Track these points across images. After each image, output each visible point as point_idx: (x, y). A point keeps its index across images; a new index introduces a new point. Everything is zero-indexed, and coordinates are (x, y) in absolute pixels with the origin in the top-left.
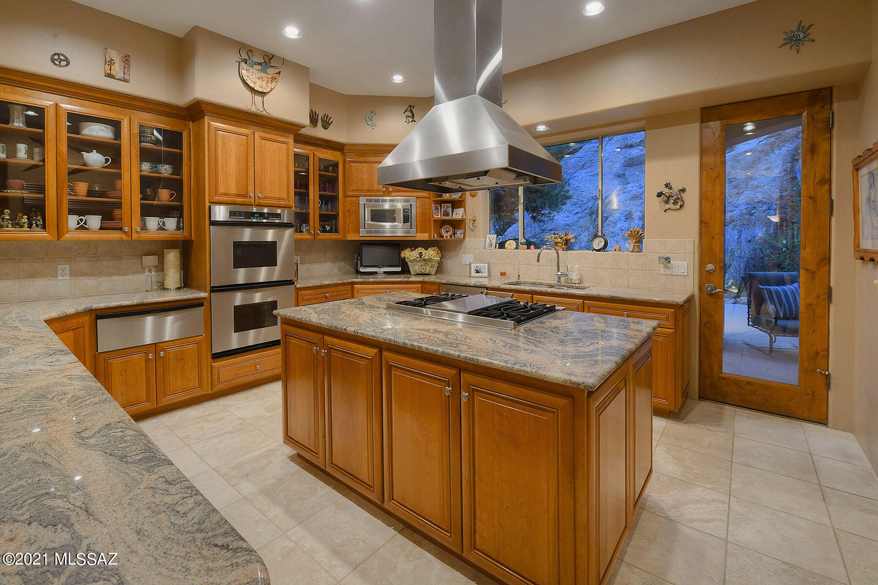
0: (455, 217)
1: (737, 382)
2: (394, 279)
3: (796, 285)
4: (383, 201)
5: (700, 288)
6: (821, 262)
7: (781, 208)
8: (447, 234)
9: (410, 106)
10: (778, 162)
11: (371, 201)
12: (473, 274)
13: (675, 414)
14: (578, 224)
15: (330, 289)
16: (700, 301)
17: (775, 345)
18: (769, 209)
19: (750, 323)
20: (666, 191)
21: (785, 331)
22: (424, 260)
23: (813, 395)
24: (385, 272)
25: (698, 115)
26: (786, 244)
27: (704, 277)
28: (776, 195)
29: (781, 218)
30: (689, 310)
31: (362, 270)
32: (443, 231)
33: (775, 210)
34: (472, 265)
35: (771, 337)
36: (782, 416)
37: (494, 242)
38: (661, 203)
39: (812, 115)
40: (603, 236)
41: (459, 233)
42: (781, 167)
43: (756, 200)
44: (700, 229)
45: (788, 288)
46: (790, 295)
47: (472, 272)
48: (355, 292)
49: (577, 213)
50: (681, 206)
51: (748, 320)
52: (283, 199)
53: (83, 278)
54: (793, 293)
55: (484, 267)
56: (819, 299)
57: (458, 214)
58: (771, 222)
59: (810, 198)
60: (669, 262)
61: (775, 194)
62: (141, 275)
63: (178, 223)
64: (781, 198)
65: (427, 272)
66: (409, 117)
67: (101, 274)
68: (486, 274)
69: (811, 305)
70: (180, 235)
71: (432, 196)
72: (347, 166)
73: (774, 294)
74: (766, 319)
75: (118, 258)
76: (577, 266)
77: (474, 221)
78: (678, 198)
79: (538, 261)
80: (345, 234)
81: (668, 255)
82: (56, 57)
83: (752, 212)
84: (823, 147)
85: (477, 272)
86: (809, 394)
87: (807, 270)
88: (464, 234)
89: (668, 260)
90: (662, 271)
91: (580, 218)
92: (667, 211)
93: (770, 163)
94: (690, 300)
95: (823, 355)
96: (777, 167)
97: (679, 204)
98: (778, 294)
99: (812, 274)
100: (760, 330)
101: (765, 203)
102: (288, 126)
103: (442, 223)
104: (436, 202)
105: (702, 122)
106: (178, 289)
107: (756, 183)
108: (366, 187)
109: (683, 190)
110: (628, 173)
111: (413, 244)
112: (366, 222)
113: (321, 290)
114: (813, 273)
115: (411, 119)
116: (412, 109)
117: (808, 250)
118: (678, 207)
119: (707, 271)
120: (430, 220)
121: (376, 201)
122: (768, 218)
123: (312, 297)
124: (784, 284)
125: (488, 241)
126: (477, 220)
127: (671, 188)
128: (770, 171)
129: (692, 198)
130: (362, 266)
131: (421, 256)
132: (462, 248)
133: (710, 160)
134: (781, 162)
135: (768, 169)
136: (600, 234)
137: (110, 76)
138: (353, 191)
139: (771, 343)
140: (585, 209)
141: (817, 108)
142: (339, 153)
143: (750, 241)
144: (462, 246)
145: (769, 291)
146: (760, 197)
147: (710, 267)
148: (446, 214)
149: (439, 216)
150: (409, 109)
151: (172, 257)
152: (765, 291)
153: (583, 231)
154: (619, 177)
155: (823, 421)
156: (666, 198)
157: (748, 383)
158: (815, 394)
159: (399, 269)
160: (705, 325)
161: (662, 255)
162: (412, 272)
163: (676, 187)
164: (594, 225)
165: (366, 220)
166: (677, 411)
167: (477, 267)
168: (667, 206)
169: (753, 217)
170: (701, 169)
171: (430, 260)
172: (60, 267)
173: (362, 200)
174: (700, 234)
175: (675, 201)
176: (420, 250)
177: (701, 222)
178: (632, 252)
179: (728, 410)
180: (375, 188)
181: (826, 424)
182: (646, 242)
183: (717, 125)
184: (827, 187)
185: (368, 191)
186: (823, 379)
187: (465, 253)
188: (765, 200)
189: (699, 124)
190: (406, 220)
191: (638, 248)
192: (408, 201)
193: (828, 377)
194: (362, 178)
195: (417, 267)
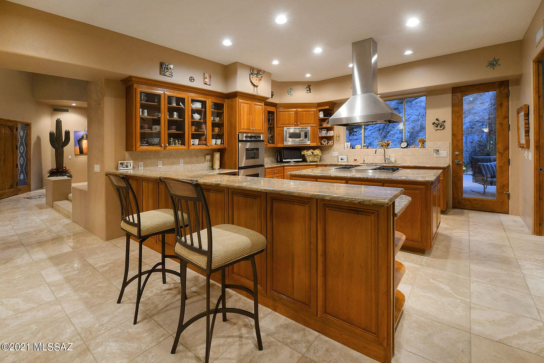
0: (328, 135)
1: (469, 200)
2: (302, 164)
4: (295, 129)
5: (453, 162)
6: (505, 149)
7: (489, 124)
8: (325, 143)
9: (309, 85)
10: (488, 99)
11: (289, 129)
12: (340, 160)
13: (443, 212)
14: (371, 136)
15: (277, 169)
16: (453, 167)
17: (486, 190)
19: (474, 181)
20: (436, 122)
21: (491, 183)
22: (315, 155)
23: (502, 202)
24: (294, 161)
25: (451, 91)
26: (492, 143)
27: (454, 157)
28: (487, 117)
29: (489, 129)
30: (448, 172)
31: (284, 161)
32: (323, 142)
33: (486, 125)
34: (339, 157)
35: (484, 186)
36: (489, 212)
37: (349, 146)
38: (434, 127)
39: (501, 91)
41: (331, 143)
42: (489, 102)
43: (475, 121)
44: (452, 138)
45: (492, 163)
47: (339, 160)
48: (285, 170)
49: (371, 130)
50: (443, 128)
51: (473, 179)
52: (261, 130)
53: (187, 165)
54: (495, 166)
55: (345, 157)
56: (505, 164)
57: (331, 133)
58: (484, 132)
59: (500, 124)
60: (438, 152)
62: (205, 164)
63: (221, 141)
64: (489, 119)
65: (315, 161)
66: (308, 90)
67: (192, 163)
68: (346, 161)
69: (501, 166)
70: (222, 147)
71: (318, 126)
72: (278, 113)
73: (486, 167)
74: (482, 178)
75: (197, 156)
76: (394, 155)
77: (339, 136)
78: (442, 125)
79: (376, 153)
80: (277, 145)
81: (438, 149)
82: (191, 78)
83: (473, 126)
84: (505, 103)
85: (342, 160)
86: (501, 202)
87: (499, 153)
88: (333, 142)
89: (438, 151)
90: (435, 155)
91: (373, 132)
92: (437, 130)
93: (483, 100)
94: (449, 166)
95: (506, 186)
96: (487, 102)
97: (443, 127)
98: (487, 166)
99: (501, 154)
100: (479, 183)
101: (480, 122)
102: (263, 99)
103: (322, 138)
104: (319, 129)
105: (453, 93)
106: (219, 169)
107: (475, 111)
108: (287, 123)
109: (444, 122)
110: (400, 107)
111: (308, 148)
112: (287, 139)
113: (273, 169)
115: (309, 92)
116: (310, 87)
117: (499, 145)
119: (456, 155)
120: (317, 137)
121: (292, 129)
122: (482, 130)
123: (270, 172)
124: (491, 162)
125: (346, 146)
126: (340, 136)
127: (439, 121)
128: (483, 104)
129: (449, 125)
130: (284, 159)
131: (313, 154)
132: (332, 149)
133: (456, 109)
134: (489, 100)
135: (482, 103)
136: (404, 141)
137: (206, 84)
138: (281, 124)
139: (485, 189)
140: (376, 128)
141: (502, 89)
142: (275, 108)
143: (472, 142)
144: (332, 148)
145: (483, 165)
146: (477, 118)
147: (457, 153)
148: (324, 134)
149: (321, 135)
150: (308, 87)
151: (217, 156)
152: (481, 165)
153: (375, 140)
154: (395, 109)
155: (507, 213)
156: (436, 125)
157: (475, 200)
158: (503, 202)
159: (301, 160)
160: (455, 177)
161: (435, 149)
162: (308, 161)
163: (441, 120)
164: (381, 136)
165: (287, 137)
166: (444, 210)
167: (341, 158)
168: (437, 128)
169: (474, 130)
170: (452, 112)
171: (317, 155)
172: (181, 160)
173: (285, 129)
174: (452, 140)
175: (441, 126)
176: (312, 150)
177: (453, 135)
178: (421, 148)
179: (466, 211)
180: (291, 123)
181: (508, 214)
182: (427, 144)
183: (459, 95)
184: (507, 120)
185: (288, 124)
186: (506, 196)
187: (334, 151)
188: (480, 120)
189: (451, 94)
190: (306, 136)
191: (423, 146)
192: (307, 128)
193: (509, 195)
194: (285, 119)
195: (311, 158)
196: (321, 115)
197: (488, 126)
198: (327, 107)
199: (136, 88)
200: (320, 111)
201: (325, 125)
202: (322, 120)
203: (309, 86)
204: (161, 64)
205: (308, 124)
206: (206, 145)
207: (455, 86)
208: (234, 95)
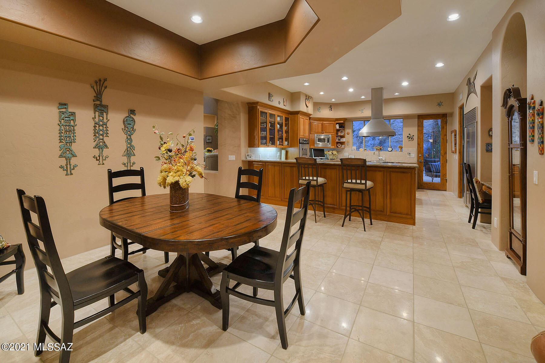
1: (427, 183)
3: (439, 163)
4: (321, 135)
5: (418, 161)
6: (445, 154)
8: (339, 146)
11: (318, 135)
18: (428, 136)
20: (409, 136)
21: (436, 176)
24: (320, 159)
25: (417, 117)
27: (419, 158)
29: (433, 141)
34: (349, 156)
35: (432, 178)
36: (437, 190)
37: (355, 149)
39: (443, 120)
40: (391, 147)
41: (343, 146)
46: (437, 166)
50: (413, 140)
52: (307, 136)
54: (438, 165)
56: (445, 162)
57: (343, 140)
59: (442, 139)
61: (430, 131)
63: (287, 143)
65: (334, 159)
66: (330, 109)
69: (443, 163)
71: (335, 134)
72: (311, 124)
73: (433, 166)
74: (431, 173)
76: (384, 156)
77: (348, 142)
78: (412, 138)
80: (310, 146)
82: (279, 102)
84: (445, 127)
87: (442, 155)
88: (345, 146)
89: (410, 153)
90: (408, 156)
95: (445, 175)
98: (434, 165)
103: (337, 143)
104: (336, 136)
109: (413, 136)
111: (329, 150)
112: (316, 142)
114: (443, 156)
117: (442, 151)
118: (412, 140)
120: (335, 142)
121: (319, 135)
124: (436, 163)
125: (353, 148)
129: (416, 138)
130: (314, 156)
131: (332, 154)
133: (420, 128)
137: (284, 105)
138: (313, 132)
141: (444, 118)
144: (344, 149)
145: (432, 165)
147: (420, 155)
148: (339, 140)
149: (337, 141)
151: (284, 152)
152: (430, 165)
156: (409, 138)
157: (429, 183)
158: (444, 184)
159: (325, 158)
161: (408, 152)
162: (329, 159)
163: (412, 135)
168: (409, 140)
170: (418, 130)
171: (335, 155)
173: (315, 135)
174: (418, 147)
176: (332, 151)
177: (418, 144)
179: (425, 190)
180: (319, 132)
181: (446, 191)
182: (403, 149)
183: (422, 120)
184: (446, 137)
185: (317, 132)
186: (445, 180)
187: (345, 152)
188: (427, 133)
189: (417, 119)
190: (328, 142)
191: (401, 151)
192: (329, 136)
193: (446, 180)
194: (315, 128)
195: (331, 157)
196: (337, 127)
197: (432, 137)
198: (342, 122)
199: (258, 109)
200: (337, 124)
201: (340, 134)
202: (338, 130)
203: (331, 106)
204: (269, 94)
205: (330, 133)
206: (283, 145)
207: (418, 115)
208: (297, 113)
